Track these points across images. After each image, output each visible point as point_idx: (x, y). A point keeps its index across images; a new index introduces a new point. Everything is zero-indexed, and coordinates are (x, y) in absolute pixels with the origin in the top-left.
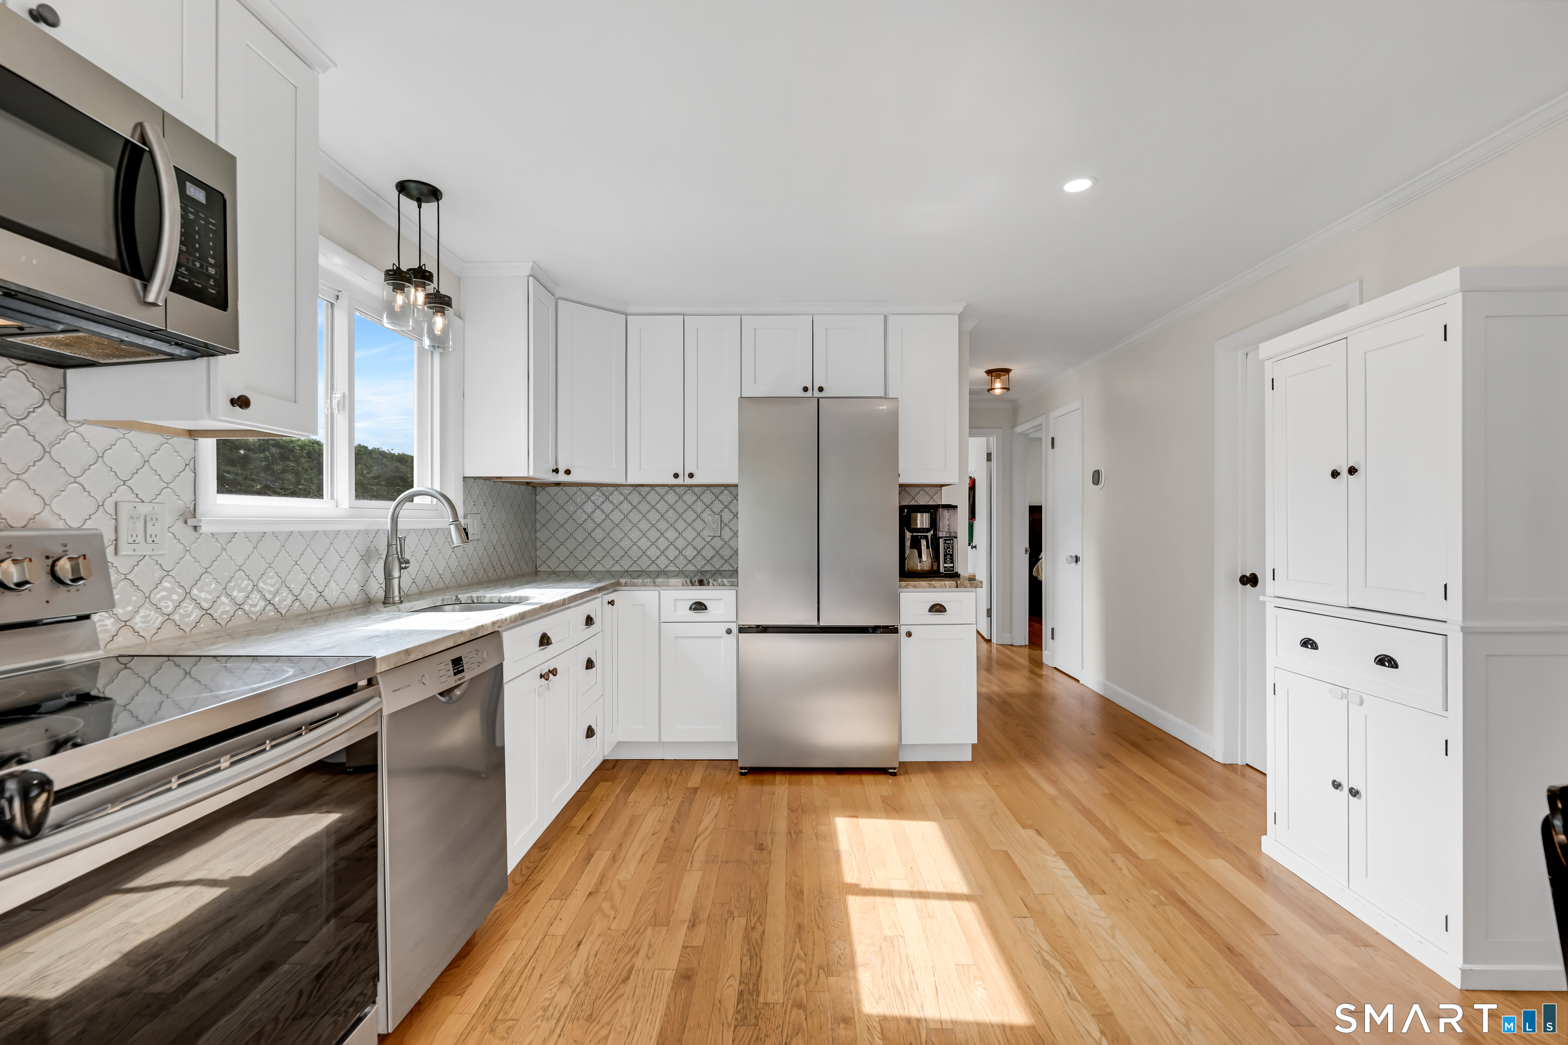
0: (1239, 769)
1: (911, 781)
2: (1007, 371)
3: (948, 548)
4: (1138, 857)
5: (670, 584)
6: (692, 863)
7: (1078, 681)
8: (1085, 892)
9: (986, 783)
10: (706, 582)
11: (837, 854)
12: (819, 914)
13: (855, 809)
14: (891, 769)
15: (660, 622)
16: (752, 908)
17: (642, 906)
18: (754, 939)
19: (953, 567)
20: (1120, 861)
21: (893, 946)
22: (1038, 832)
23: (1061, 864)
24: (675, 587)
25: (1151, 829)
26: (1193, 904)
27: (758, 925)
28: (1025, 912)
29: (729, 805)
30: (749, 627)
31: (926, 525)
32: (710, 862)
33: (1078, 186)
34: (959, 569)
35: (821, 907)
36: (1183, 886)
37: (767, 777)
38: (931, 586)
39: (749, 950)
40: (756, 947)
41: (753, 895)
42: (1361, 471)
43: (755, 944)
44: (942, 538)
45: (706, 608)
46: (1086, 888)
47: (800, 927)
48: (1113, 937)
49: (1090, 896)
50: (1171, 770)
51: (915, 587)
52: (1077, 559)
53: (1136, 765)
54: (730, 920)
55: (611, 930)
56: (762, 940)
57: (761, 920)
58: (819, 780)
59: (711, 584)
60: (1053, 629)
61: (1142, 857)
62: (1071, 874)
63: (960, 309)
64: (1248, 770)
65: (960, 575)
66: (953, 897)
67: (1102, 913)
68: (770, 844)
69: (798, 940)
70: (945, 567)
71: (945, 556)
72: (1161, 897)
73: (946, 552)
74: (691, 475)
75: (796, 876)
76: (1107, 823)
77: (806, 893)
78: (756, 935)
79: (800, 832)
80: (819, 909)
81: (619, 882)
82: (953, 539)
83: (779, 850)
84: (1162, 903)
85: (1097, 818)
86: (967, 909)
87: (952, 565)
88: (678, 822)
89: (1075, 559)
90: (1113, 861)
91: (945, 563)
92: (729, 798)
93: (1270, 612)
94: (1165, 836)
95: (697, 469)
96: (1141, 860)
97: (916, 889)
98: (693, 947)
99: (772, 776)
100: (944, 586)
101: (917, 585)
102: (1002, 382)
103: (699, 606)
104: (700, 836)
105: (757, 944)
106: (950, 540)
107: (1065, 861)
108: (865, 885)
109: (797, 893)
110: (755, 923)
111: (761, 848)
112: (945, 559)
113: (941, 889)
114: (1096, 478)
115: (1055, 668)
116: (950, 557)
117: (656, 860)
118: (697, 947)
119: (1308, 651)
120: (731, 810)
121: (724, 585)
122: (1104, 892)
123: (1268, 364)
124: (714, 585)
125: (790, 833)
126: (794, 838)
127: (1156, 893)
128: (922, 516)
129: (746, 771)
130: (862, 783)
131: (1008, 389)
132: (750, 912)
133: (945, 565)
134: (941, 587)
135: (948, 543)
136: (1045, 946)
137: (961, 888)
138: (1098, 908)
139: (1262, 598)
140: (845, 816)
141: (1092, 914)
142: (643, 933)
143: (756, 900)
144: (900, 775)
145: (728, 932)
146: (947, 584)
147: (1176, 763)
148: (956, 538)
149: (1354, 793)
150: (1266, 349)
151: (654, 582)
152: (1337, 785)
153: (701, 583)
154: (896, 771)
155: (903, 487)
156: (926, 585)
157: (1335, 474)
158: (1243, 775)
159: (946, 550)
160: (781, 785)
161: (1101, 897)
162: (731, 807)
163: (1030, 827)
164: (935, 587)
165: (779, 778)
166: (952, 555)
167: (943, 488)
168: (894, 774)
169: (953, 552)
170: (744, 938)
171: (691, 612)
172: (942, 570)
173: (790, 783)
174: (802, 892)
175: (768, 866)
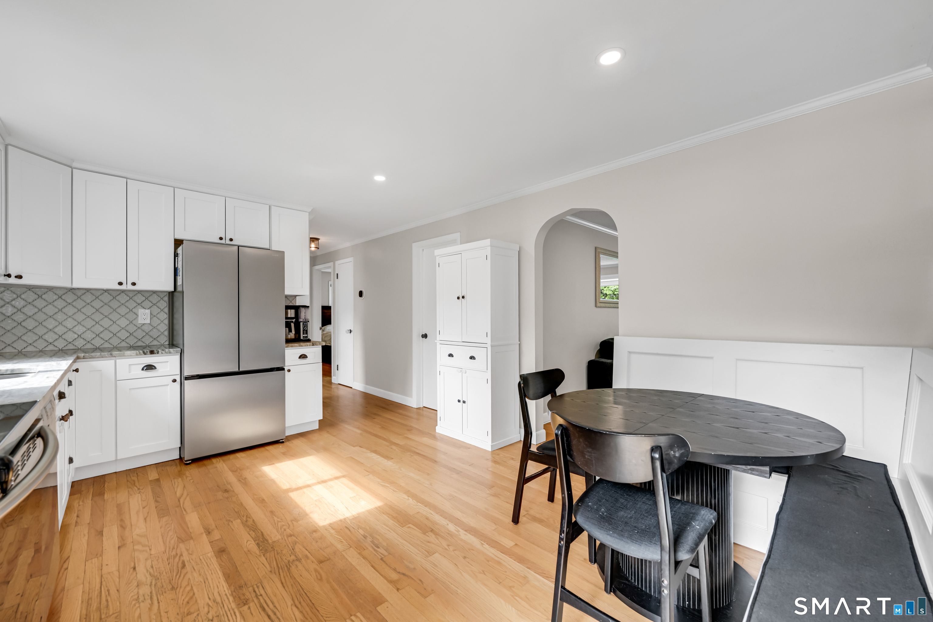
0: (421, 408)
1: (293, 443)
2: (317, 239)
3: (305, 327)
4: (400, 445)
5: (126, 354)
6: (185, 510)
7: (352, 388)
8: (386, 460)
9: (330, 435)
10: (156, 352)
11: (273, 481)
12: (279, 504)
13: (272, 460)
14: (281, 440)
15: (116, 380)
16: (239, 515)
17: (166, 538)
18: (250, 525)
19: (307, 336)
20: (394, 447)
21: (321, 502)
22: (361, 447)
23: (374, 455)
24: (130, 356)
25: (400, 435)
26: (422, 453)
27: (248, 519)
28: (368, 473)
29: (190, 480)
30: (192, 377)
31: (293, 316)
32: (198, 506)
33: (380, 178)
34: (309, 337)
35: (277, 501)
36: (416, 449)
37: (206, 462)
38: (300, 346)
39: (250, 529)
40: (253, 527)
41: (236, 510)
42: (466, 297)
43: (252, 526)
44: (302, 322)
45: (155, 368)
46: (386, 459)
47: (272, 512)
48: (401, 470)
49: (388, 461)
50: (400, 414)
51: (292, 347)
52: (351, 331)
53: (388, 415)
54: (230, 523)
55: (152, 555)
56: (254, 523)
57: (248, 516)
58: (240, 455)
59: (160, 353)
60: (338, 365)
61: (401, 444)
62: (379, 456)
63: (310, 210)
64: (424, 408)
65: (311, 340)
66: (337, 478)
67: (394, 465)
68: (230, 488)
69: (274, 516)
70: (303, 336)
71: (303, 331)
72: (411, 454)
73: (304, 329)
74: (134, 284)
75: (256, 495)
76: (385, 437)
77: (266, 499)
78: (250, 522)
79: (245, 478)
80: (277, 502)
81: (137, 535)
82: (307, 323)
83: (238, 488)
84: (412, 456)
85: (380, 436)
86: (344, 480)
87: (307, 335)
88: (158, 497)
89: (350, 331)
90: (391, 448)
91: (303, 334)
92: (187, 477)
93: (438, 346)
94: (406, 435)
95: (138, 280)
96: (401, 445)
97: (319, 480)
98: (216, 540)
99: (209, 460)
100: (307, 345)
101: (293, 346)
102: (315, 244)
103: (150, 367)
104: (180, 498)
105: (253, 525)
106: (306, 323)
107: (375, 453)
108: (294, 487)
109: (262, 502)
110: (246, 519)
111: (226, 491)
112: (303, 333)
113: (330, 477)
114: (361, 294)
115: (339, 384)
116: (306, 331)
117: (157, 517)
118: (219, 539)
119: (451, 358)
120: (193, 482)
121: (170, 353)
122: (392, 459)
123: (437, 258)
124: (162, 353)
125: (240, 480)
126: (244, 482)
127: (409, 453)
128: (291, 311)
129: (190, 462)
130: (267, 450)
131: (318, 248)
132: (240, 516)
133: (304, 335)
134: (305, 346)
135: (305, 325)
136: (379, 481)
137: (338, 474)
138: (392, 464)
139: (436, 341)
140: (267, 465)
141: (392, 466)
142: (177, 547)
143: (240, 512)
144: (286, 442)
145: (233, 528)
146: (308, 344)
147: (400, 411)
148: (309, 322)
149: (464, 402)
150: (437, 252)
151: (111, 354)
152: (459, 401)
153: (152, 352)
154: (284, 440)
155: (286, 297)
156: (298, 345)
157: (458, 298)
158: (423, 410)
159: (304, 328)
160: (218, 463)
161: (392, 460)
162: (192, 481)
163: (356, 446)
164: (302, 346)
165: (214, 460)
166: (307, 331)
167: (297, 297)
168: (283, 442)
169: (307, 329)
170: (244, 527)
171: (144, 372)
172: (302, 338)
173: (224, 461)
174: (263, 500)
175: (236, 496)
